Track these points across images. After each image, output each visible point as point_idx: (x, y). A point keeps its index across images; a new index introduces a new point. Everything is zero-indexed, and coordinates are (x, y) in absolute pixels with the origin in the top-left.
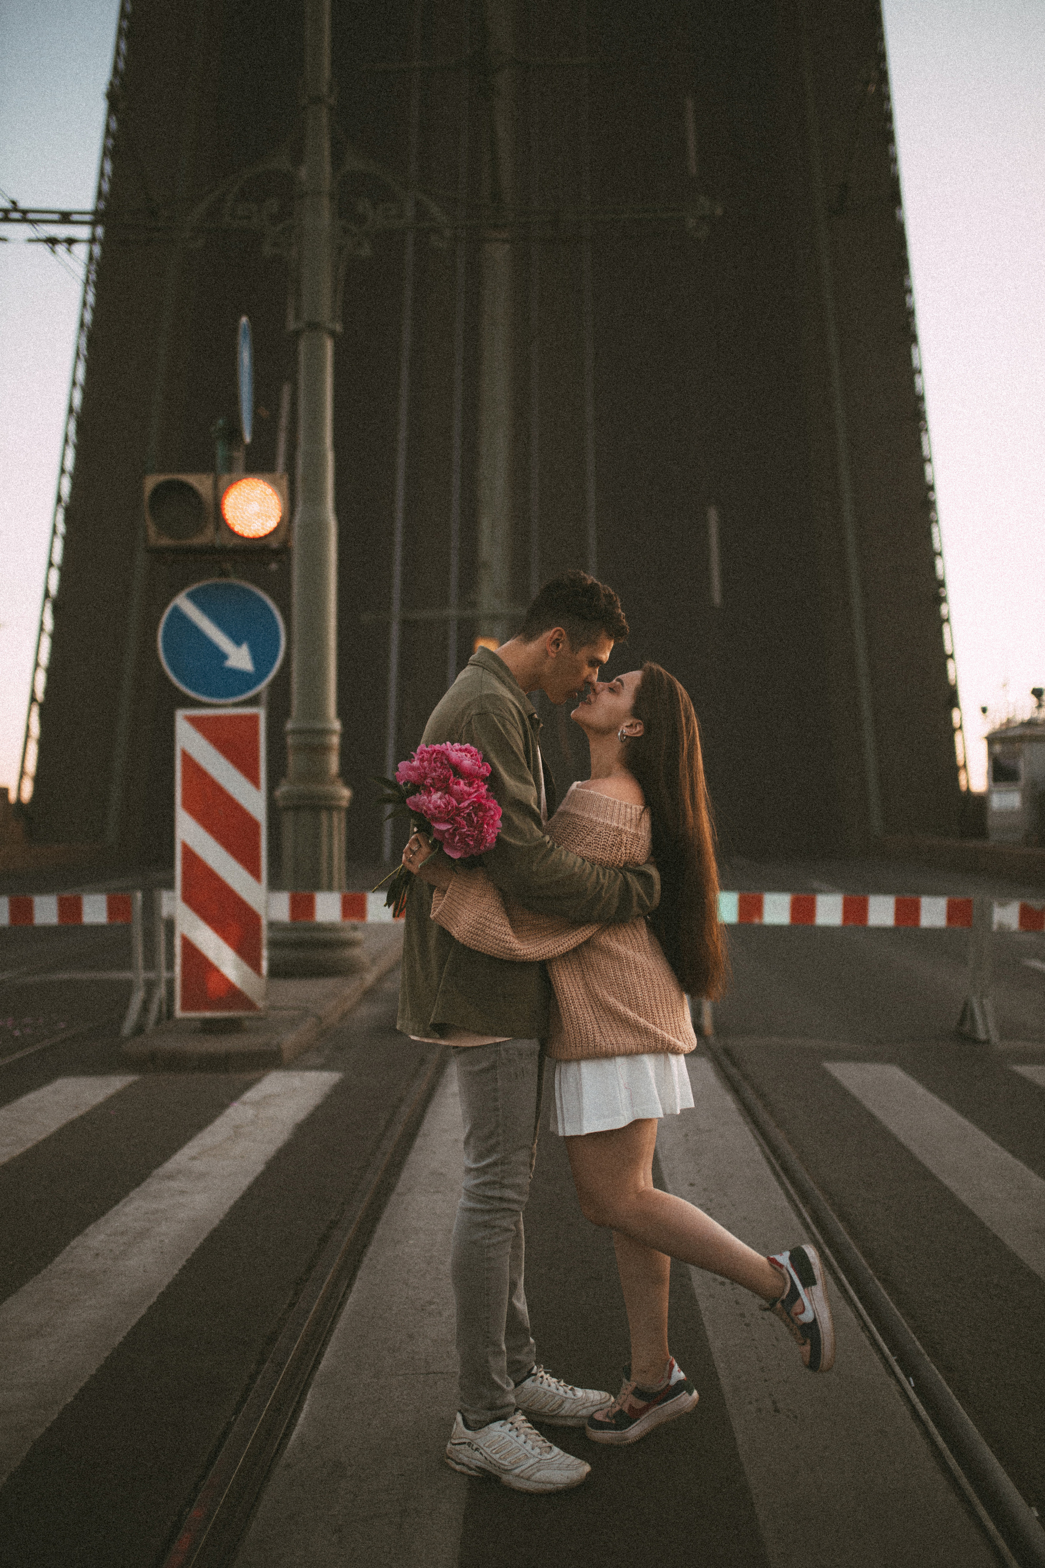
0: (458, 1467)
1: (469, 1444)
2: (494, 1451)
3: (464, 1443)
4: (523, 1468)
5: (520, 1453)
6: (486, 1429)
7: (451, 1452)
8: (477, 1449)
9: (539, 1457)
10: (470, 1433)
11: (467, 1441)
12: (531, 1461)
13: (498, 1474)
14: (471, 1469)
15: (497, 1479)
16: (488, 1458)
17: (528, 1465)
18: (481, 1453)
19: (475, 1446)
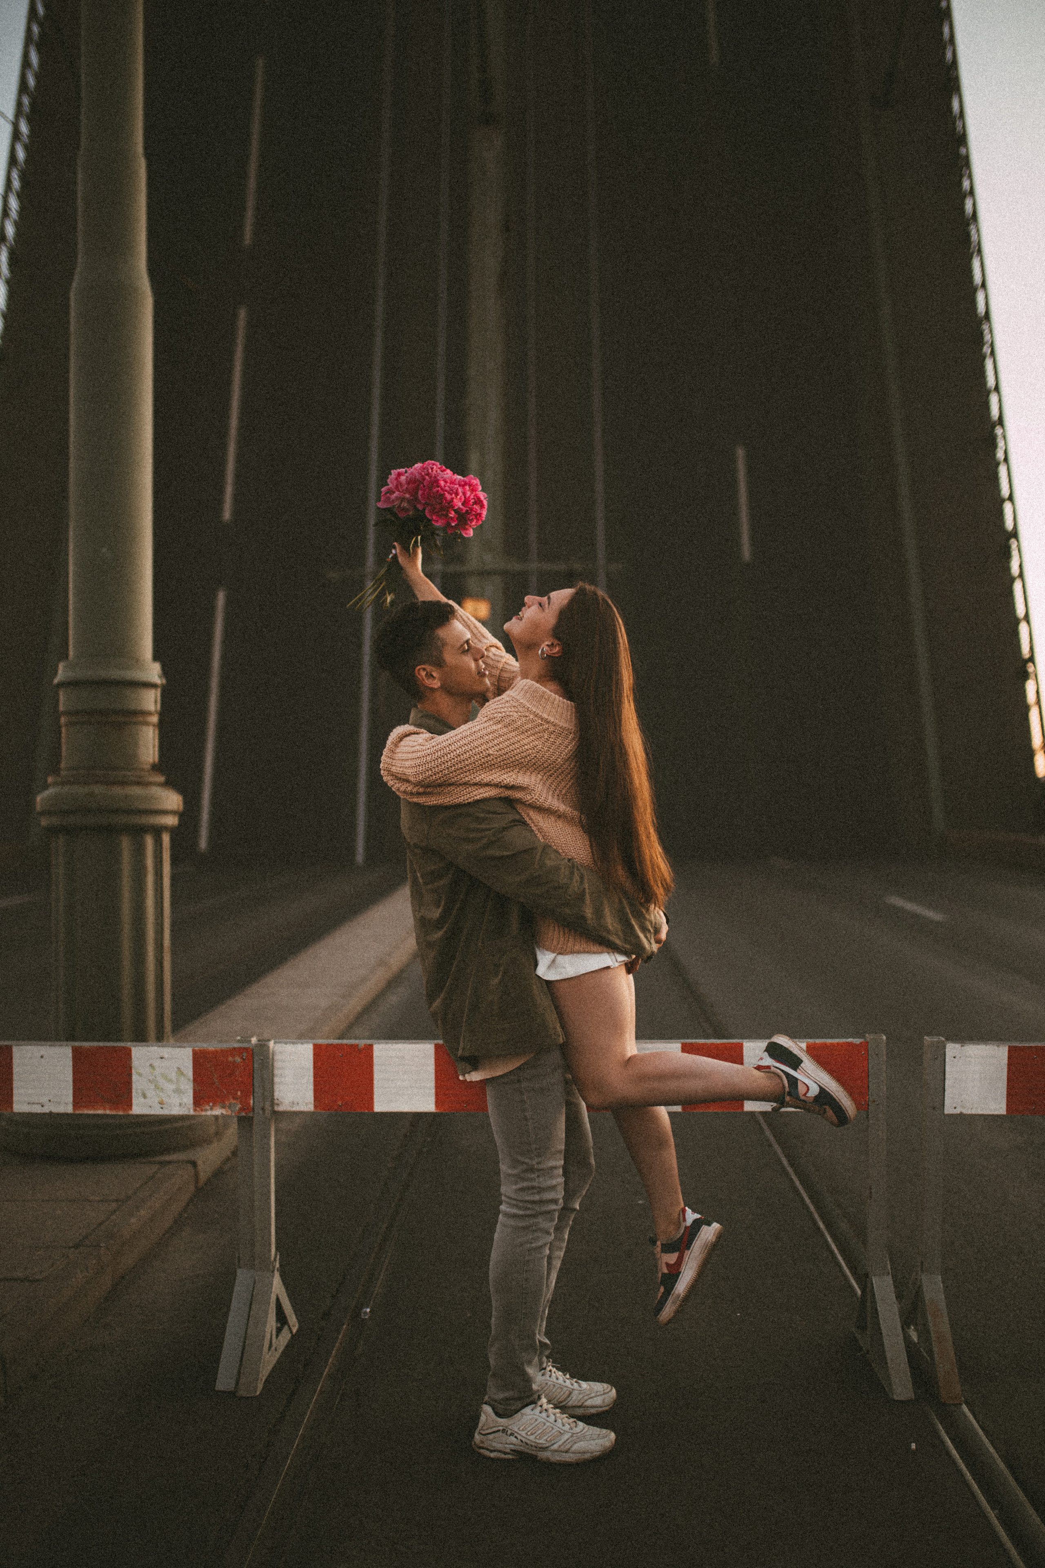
0: (492, 1455)
1: (503, 1431)
2: (529, 1433)
3: (499, 1431)
4: (560, 1443)
5: (554, 1431)
6: (519, 1415)
7: (482, 1442)
8: (512, 1434)
9: (572, 1431)
10: (503, 1421)
11: (501, 1428)
12: (566, 1436)
13: (533, 1453)
14: (505, 1453)
15: (533, 1458)
16: (524, 1440)
17: (563, 1441)
18: (516, 1437)
19: (509, 1432)
